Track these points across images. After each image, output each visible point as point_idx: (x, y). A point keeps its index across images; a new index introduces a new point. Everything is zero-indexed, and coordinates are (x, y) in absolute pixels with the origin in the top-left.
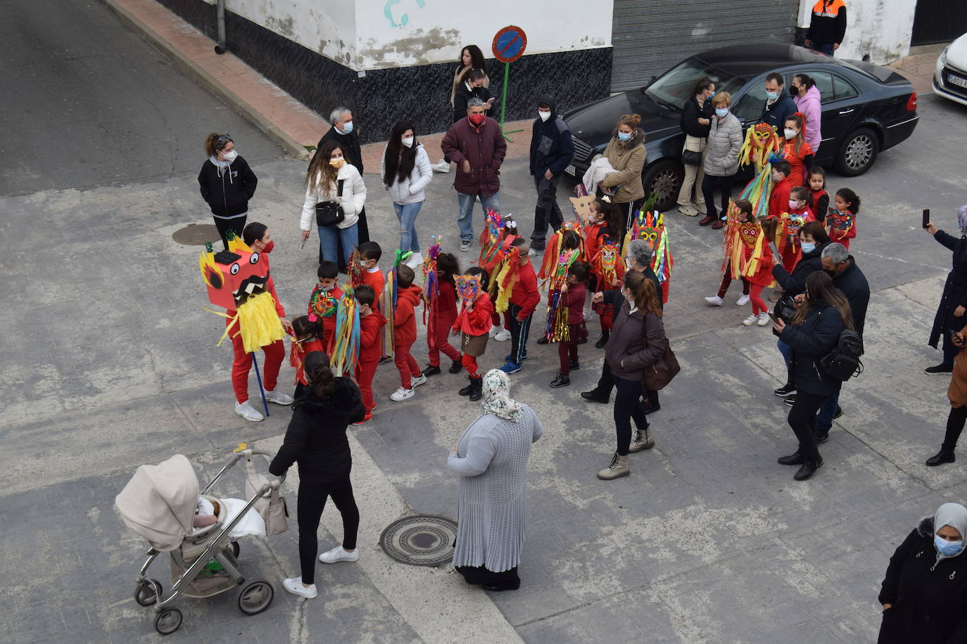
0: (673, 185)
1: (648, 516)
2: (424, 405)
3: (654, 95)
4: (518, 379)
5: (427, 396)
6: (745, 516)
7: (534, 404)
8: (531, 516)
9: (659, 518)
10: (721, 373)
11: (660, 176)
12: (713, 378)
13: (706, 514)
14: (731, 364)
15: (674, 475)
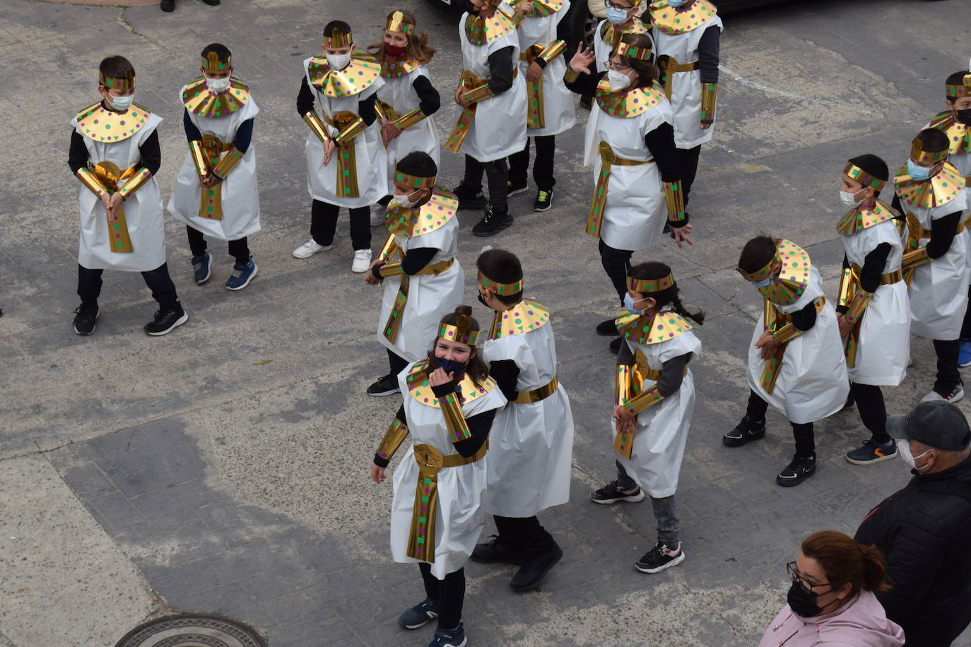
1: (586, 603)
2: (186, 418)
4: (354, 368)
5: (190, 403)
6: (755, 600)
7: (383, 412)
8: (380, 609)
9: (606, 607)
13: (688, 599)
14: (730, 333)
15: (631, 530)
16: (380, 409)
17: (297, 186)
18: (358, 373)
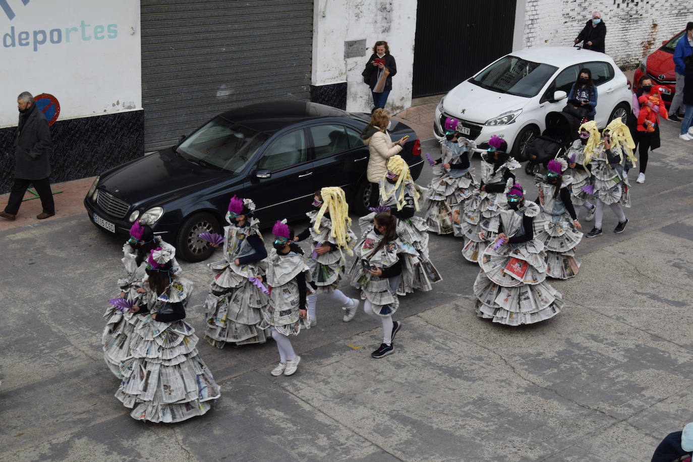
3: (185, 153)
4: (72, 434)
7: (89, 457)
10: (267, 408)
11: (195, 228)
12: (259, 414)
14: (275, 399)
16: (87, 455)
17: (35, 335)
18: (74, 436)
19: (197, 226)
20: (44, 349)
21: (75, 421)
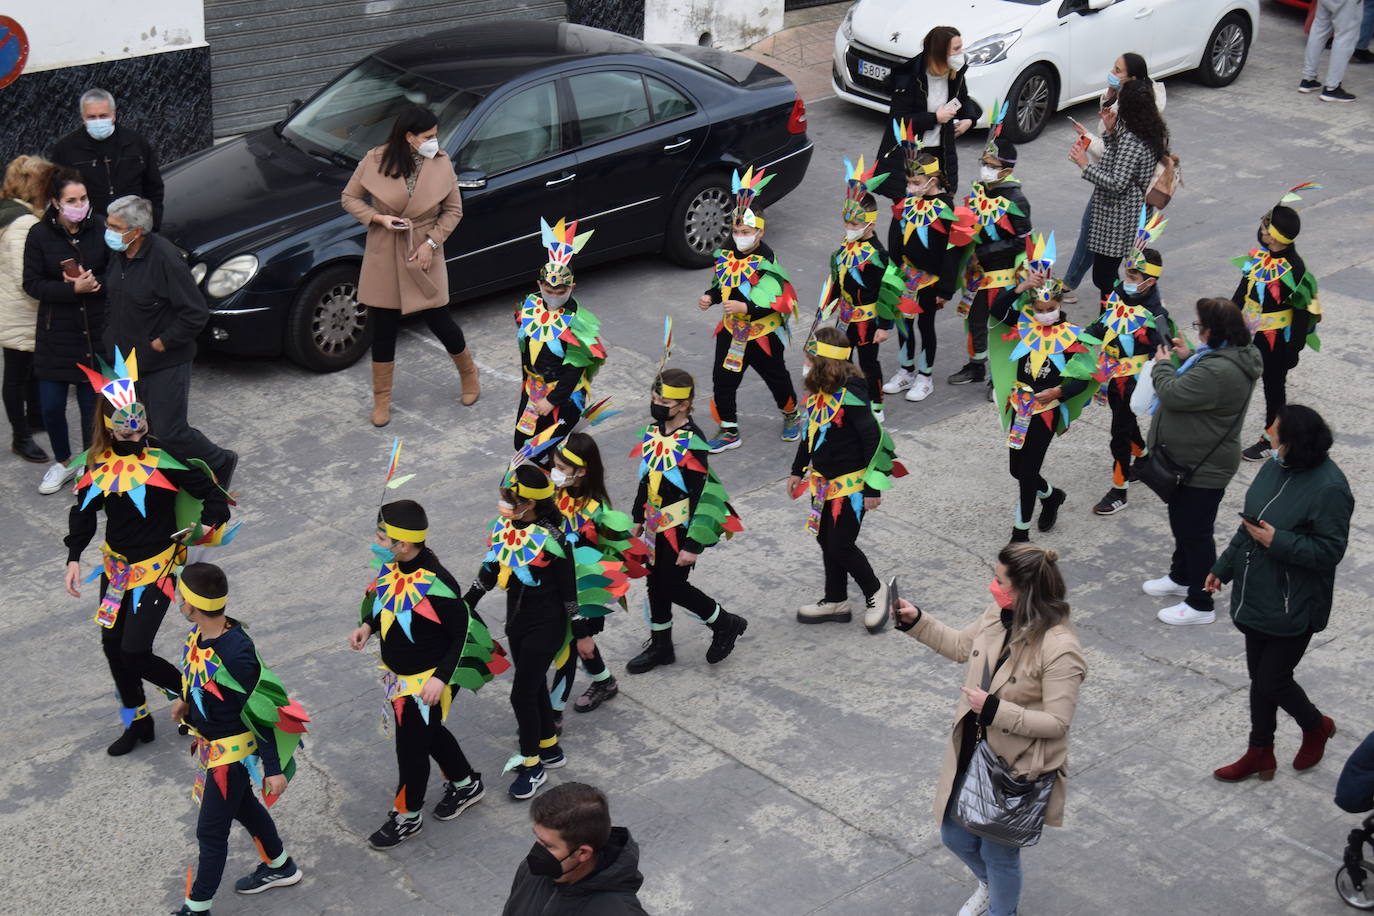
0: (357, 313)
3: (300, 138)
4: (77, 742)
7: (115, 790)
11: (327, 299)
15: (415, 896)
16: (112, 786)
18: (82, 748)
19: (331, 294)
20: (12, 565)
21: (82, 716)
